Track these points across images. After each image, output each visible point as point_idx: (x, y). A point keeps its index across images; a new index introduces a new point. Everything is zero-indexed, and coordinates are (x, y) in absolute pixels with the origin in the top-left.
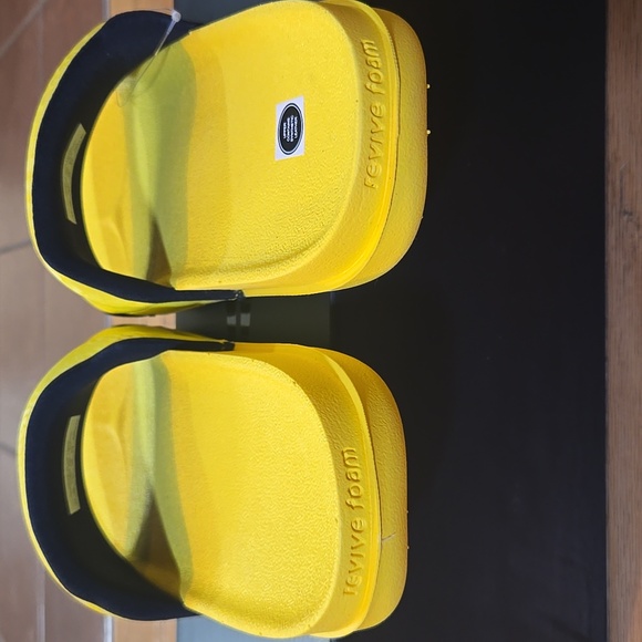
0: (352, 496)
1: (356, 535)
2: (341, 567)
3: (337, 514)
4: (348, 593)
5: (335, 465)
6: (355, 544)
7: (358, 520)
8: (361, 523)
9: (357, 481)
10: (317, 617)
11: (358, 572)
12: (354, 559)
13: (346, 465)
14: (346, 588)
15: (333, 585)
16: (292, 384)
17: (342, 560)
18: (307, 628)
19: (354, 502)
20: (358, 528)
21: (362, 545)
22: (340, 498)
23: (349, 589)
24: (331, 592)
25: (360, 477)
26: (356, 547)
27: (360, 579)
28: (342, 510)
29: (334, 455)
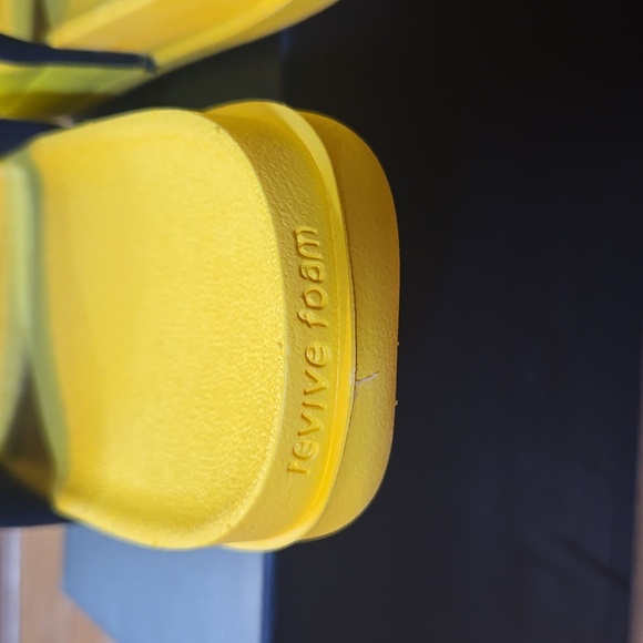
0: (308, 306)
1: (313, 372)
2: (286, 423)
3: (281, 335)
4: (294, 471)
5: (282, 252)
6: (310, 386)
7: (317, 346)
8: (323, 350)
9: (317, 282)
10: (242, 511)
11: (313, 435)
12: (308, 413)
13: (299, 254)
14: (291, 461)
15: (270, 456)
16: (214, 133)
17: (287, 413)
18: (224, 531)
19: (311, 317)
20: (317, 361)
21: (323, 389)
22: (289, 307)
23: (296, 464)
24: (266, 468)
25: (323, 276)
26: (311, 393)
27: (317, 447)
28: (291, 328)
29: (280, 235)
